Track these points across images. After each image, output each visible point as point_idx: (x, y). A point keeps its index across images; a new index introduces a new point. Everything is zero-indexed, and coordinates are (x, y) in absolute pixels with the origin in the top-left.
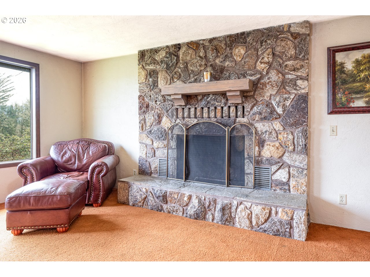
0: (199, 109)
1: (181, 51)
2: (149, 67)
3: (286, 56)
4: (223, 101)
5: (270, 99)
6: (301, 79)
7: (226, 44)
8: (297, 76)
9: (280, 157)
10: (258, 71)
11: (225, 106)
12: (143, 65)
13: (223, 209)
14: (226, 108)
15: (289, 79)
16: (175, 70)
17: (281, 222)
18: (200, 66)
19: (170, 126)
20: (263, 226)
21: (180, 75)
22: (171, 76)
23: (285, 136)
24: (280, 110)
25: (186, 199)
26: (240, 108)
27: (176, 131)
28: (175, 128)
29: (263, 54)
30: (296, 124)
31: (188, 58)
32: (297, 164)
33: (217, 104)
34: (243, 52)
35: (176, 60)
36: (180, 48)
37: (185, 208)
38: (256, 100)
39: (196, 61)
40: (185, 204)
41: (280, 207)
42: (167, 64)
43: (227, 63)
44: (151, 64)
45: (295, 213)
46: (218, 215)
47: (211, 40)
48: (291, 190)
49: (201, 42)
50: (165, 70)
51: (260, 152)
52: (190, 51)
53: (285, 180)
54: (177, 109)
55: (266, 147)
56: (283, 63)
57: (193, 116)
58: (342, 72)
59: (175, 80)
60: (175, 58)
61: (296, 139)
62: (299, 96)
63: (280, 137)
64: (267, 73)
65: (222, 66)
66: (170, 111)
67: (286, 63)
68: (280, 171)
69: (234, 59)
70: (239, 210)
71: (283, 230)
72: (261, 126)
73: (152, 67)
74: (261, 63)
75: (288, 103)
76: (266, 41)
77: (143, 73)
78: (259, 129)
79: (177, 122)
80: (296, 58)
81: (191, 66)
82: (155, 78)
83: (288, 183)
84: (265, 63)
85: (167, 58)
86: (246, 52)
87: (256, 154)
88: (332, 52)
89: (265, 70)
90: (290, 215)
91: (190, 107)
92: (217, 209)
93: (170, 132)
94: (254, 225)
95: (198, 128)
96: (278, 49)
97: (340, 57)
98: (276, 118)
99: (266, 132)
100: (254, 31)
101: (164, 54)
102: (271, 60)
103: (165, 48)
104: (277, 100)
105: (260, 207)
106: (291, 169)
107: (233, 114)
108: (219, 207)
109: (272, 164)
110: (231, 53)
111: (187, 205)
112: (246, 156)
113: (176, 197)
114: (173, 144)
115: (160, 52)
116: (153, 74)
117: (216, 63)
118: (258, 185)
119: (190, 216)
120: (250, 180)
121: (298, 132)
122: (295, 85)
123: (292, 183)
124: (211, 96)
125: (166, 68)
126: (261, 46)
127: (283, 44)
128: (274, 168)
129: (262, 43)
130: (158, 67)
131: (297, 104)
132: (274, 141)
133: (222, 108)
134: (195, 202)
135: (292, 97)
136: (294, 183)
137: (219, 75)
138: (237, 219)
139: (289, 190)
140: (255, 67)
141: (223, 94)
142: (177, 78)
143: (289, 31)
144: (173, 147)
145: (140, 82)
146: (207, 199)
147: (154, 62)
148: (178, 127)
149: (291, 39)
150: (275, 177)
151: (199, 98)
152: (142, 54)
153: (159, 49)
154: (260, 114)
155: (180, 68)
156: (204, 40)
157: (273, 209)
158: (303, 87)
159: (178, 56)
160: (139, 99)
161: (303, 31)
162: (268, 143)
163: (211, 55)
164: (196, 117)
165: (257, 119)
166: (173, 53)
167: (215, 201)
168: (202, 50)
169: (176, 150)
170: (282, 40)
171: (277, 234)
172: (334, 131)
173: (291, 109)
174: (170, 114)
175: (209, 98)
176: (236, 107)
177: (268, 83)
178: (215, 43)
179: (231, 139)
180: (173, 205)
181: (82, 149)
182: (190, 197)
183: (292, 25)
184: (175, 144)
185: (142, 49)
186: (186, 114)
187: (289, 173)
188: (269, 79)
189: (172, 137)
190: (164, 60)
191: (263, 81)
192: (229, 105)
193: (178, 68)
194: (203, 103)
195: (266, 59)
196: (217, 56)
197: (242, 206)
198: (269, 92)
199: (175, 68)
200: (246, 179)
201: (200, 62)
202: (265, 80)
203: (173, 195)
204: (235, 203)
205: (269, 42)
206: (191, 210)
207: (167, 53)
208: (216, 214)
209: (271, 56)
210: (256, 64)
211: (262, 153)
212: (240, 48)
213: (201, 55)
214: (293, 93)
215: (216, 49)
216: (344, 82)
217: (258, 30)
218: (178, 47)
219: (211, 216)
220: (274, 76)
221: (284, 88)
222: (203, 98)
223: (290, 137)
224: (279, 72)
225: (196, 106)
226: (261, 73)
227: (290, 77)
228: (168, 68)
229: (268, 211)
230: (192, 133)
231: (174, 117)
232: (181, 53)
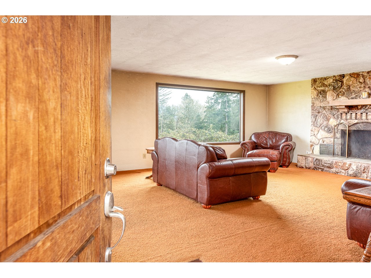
0: (359, 114)
1: (345, 78)
2: (320, 89)
12: (315, 87)
16: (340, 90)
18: (360, 88)
19: (335, 124)
21: (344, 93)
22: (337, 93)
25: (347, 165)
27: (341, 127)
28: (340, 125)
31: (351, 83)
35: (341, 84)
36: (344, 77)
37: (346, 171)
39: (357, 84)
40: (346, 168)
42: (334, 87)
44: (321, 86)
47: (369, 72)
49: (361, 73)
50: (332, 90)
52: (352, 79)
54: (342, 114)
57: (354, 118)
59: (340, 96)
60: (340, 83)
66: (336, 115)
73: (322, 88)
77: (315, 92)
79: (341, 122)
81: (353, 88)
82: (324, 95)
85: (334, 83)
91: (352, 113)
93: (336, 128)
95: (358, 125)
101: (332, 81)
103: (332, 77)
111: (348, 169)
113: (340, 164)
114: (338, 135)
115: (328, 80)
116: (322, 93)
119: (350, 175)
124: (368, 106)
125: (333, 89)
130: (327, 88)
134: (354, 167)
142: (341, 95)
144: (338, 137)
145: (312, 98)
146: (362, 166)
147: (324, 85)
148: (342, 125)
151: (359, 107)
152: (315, 81)
153: (328, 78)
155: (344, 89)
156: (363, 72)
159: (342, 82)
160: (312, 108)
163: (368, 81)
164: (356, 119)
166: (338, 80)
167: (368, 167)
168: (362, 78)
169: (340, 139)
174: (336, 117)
175: (367, 108)
180: (337, 169)
181: (272, 137)
182: (350, 164)
184: (340, 135)
185: (314, 78)
186: (348, 117)
189: (338, 131)
190: (331, 84)
193: (342, 89)
194: (362, 110)
199: (340, 89)
201: (360, 85)
203: (338, 164)
206: (351, 172)
207: (333, 80)
213: (361, 81)
218: (343, 76)
222: (362, 107)
225: (357, 112)
228: (335, 89)
230: (353, 128)
231: (339, 119)
232: (345, 80)
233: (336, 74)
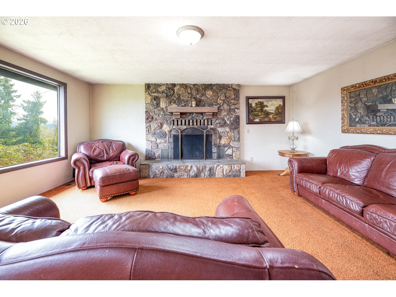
0: (187, 121)
2: (154, 94)
3: (231, 98)
4: (201, 117)
5: (224, 117)
6: (237, 109)
7: (202, 88)
8: (235, 107)
9: (229, 144)
10: (218, 103)
11: (202, 119)
12: (149, 93)
13: (210, 170)
14: (202, 121)
15: (232, 108)
17: (236, 171)
18: (188, 97)
19: (169, 130)
20: (228, 174)
21: (175, 101)
22: (169, 101)
23: (231, 134)
24: (228, 122)
25: (189, 168)
26: (209, 120)
27: (173, 133)
28: (172, 131)
29: (221, 95)
30: (235, 128)
31: (181, 92)
32: (236, 146)
33: (198, 118)
34: (211, 93)
35: (173, 93)
36: (175, 86)
37: (188, 173)
38: (217, 117)
39: (186, 94)
41: (236, 164)
42: (167, 94)
43: (203, 98)
44: (156, 93)
45: (242, 166)
46: (207, 173)
47: (194, 85)
48: (234, 158)
49: (189, 85)
50: (165, 97)
51: (220, 142)
52: (182, 89)
53: (231, 154)
54: (174, 120)
55: (222, 139)
56: (229, 101)
57: (184, 124)
58: (251, 107)
59: (172, 104)
60: (172, 91)
61: (235, 135)
62: (236, 116)
63: (229, 134)
64: (223, 105)
65: (200, 99)
66: (169, 121)
67: (231, 101)
68: (229, 150)
69: (207, 96)
70: (217, 169)
71: (237, 174)
72: (220, 130)
73: (155, 94)
74: (220, 100)
75: (232, 119)
76: (222, 90)
77: (150, 98)
78: (219, 131)
79: (173, 127)
80: (235, 100)
81: (182, 97)
82: (158, 101)
83: (232, 155)
84: (222, 100)
85: (167, 90)
86: (213, 94)
87: (218, 143)
88: (248, 98)
89: (222, 103)
90: (240, 167)
91: (182, 119)
92: (207, 171)
93: (169, 133)
94: (224, 174)
95: (187, 131)
96: (228, 94)
97: (250, 101)
98: (227, 126)
99: (223, 132)
100: (216, 84)
101: (165, 88)
102: (224, 99)
103: (165, 85)
104: (228, 117)
105: (227, 166)
106: (233, 148)
107: (206, 124)
108: (208, 169)
109: (225, 147)
110: (205, 93)
111: (190, 171)
112: (213, 144)
113: (182, 168)
114: (171, 140)
115: (162, 87)
116: (156, 99)
117: (197, 97)
118: (219, 157)
119: (192, 177)
120: (215, 155)
121: (236, 131)
122: (235, 111)
123: (234, 155)
124: (195, 114)
125: (166, 96)
126: (220, 92)
127: (229, 92)
128: (226, 149)
129: (220, 90)
130: (160, 95)
131: (235, 120)
132: (226, 136)
133: (200, 120)
134: (195, 168)
135: (233, 116)
136: (235, 154)
137: (199, 104)
138: (217, 174)
139: (233, 158)
140: (217, 101)
141: (202, 114)
142: (173, 103)
143: (232, 87)
144: (171, 142)
145: (146, 103)
146: (201, 166)
147: (158, 92)
148: (174, 130)
149: (233, 91)
150: (226, 153)
151: (188, 115)
152: (148, 87)
153: (161, 85)
154: (220, 124)
155: (175, 97)
156: (190, 84)
157: (233, 166)
158: (238, 112)
159: (174, 91)
160: (146, 113)
161: (237, 88)
162: (223, 137)
163: (194, 93)
164: (185, 125)
165: (218, 126)
166: (171, 89)
167: (205, 167)
168: (189, 89)
169: (173, 144)
170: (229, 91)
171: (234, 176)
172: (248, 131)
173: (233, 122)
174: (169, 123)
175: (194, 115)
176: (208, 120)
177: (223, 110)
178: (197, 87)
179: (207, 136)
180: (181, 173)
181: (107, 146)
182: (191, 167)
183: (233, 85)
184: (172, 140)
185: (148, 83)
186: (179, 123)
187: (233, 150)
188: (223, 107)
189: (170, 136)
190: (165, 92)
191: (221, 108)
192: (204, 119)
193: (174, 97)
194: (190, 117)
195: (222, 98)
196: (198, 94)
197: (219, 167)
198: (224, 113)
199: (172, 97)
200: (213, 155)
201: (188, 95)
202: (222, 108)
203: (181, 168)
204: (216, 166)
205: (223, 90)
206: (192, 173)
207: (166, 87)
208: (206, 173)
209: (224, 97)
210: (217, 100)
211: (221, 142)
212: (210, 91)
213: (189, 92)
214: (234, 115)
215: (198, 90)
216: (252, 111)
217: (218, 84)
218: (174, 85)
219: (203, 175)
220: (226, 106)
221: (230, 112)
222: (190, 115)
223: (233, 134)
224: (228, 105)
225: (186, 119)
226: (220, 105)
227: (232, 107)
228: (167, 96)
229: (231, 167)
230: (184, 134)
231: (172, 125)
232: (176, 89)
233: (168, 83)
